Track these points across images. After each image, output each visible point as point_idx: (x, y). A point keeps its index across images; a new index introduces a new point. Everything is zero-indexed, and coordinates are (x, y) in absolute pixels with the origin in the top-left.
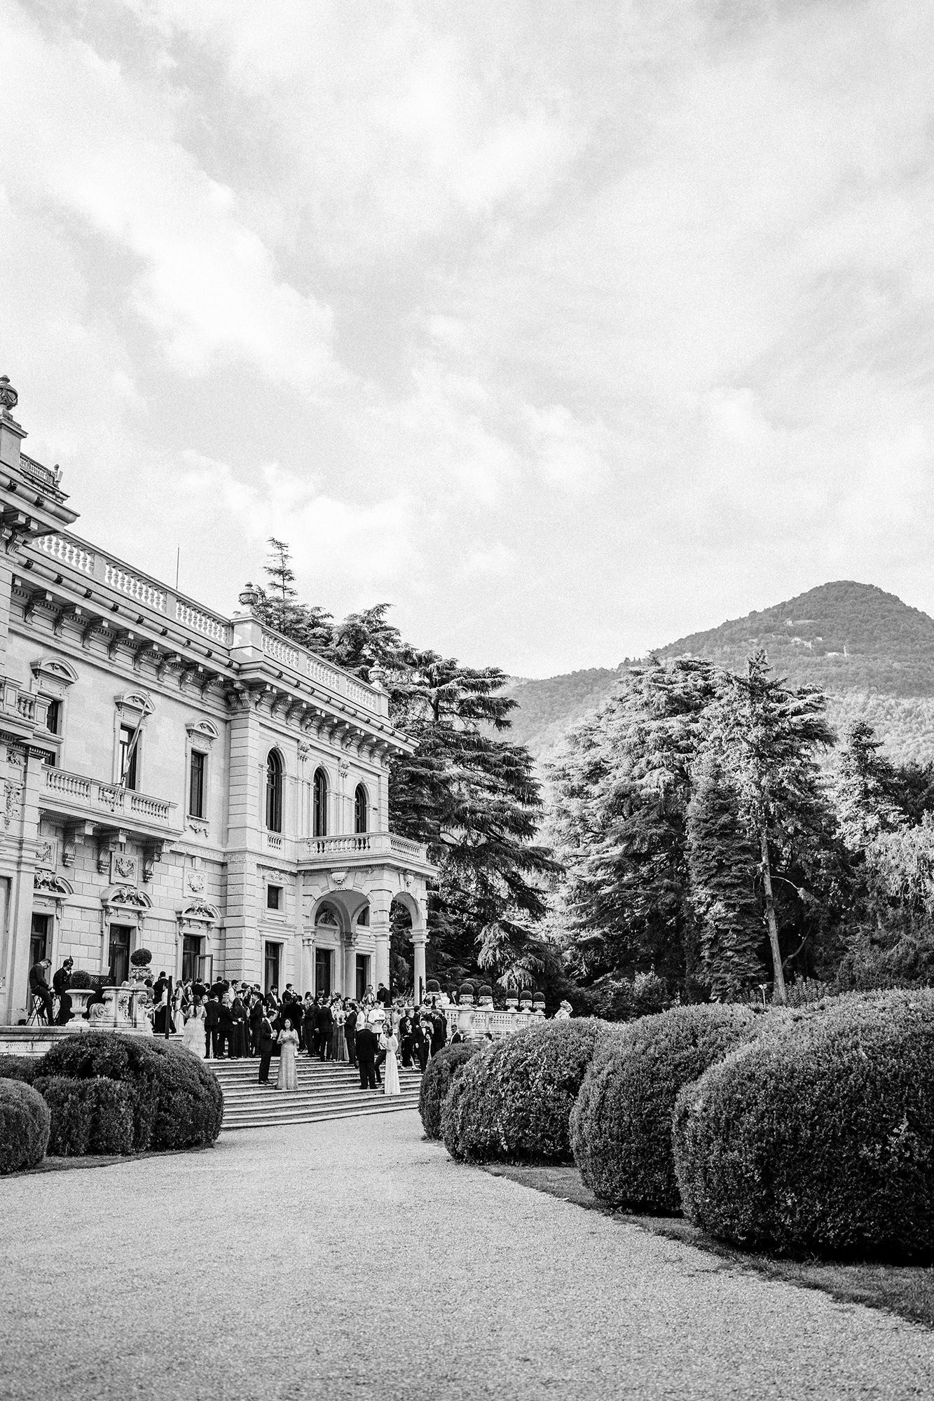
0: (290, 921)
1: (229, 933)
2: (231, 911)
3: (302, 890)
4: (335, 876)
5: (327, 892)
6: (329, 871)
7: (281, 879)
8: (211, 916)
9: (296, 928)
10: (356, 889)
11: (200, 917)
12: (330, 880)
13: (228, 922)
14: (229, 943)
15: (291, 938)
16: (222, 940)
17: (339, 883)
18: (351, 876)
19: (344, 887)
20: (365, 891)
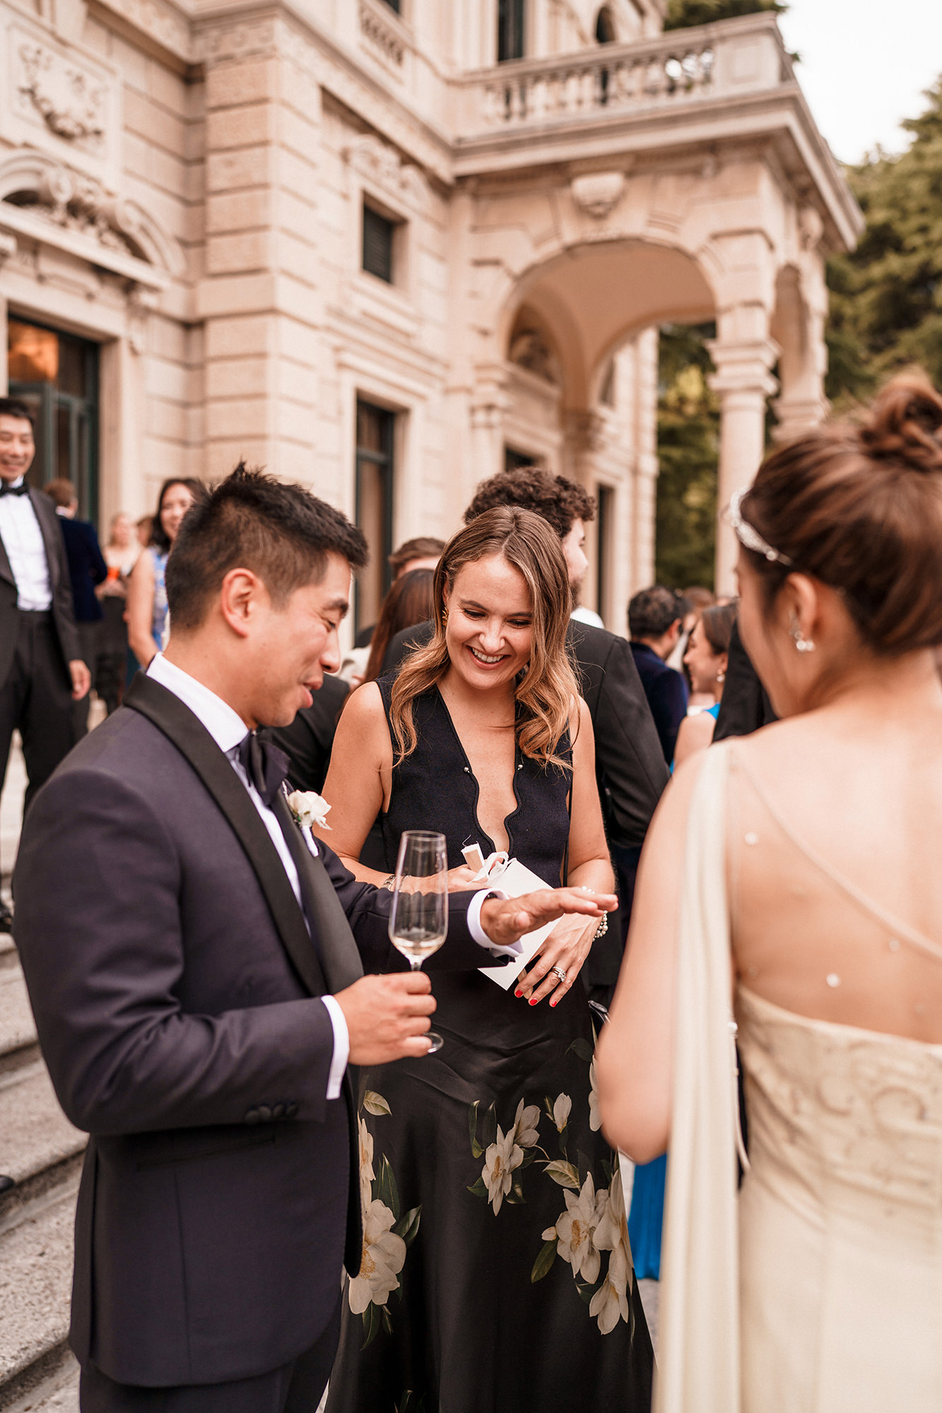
0: (431, 339)
1: (219, 338)
2: (224, 253)
3: (470, 246)
4: (585, 187)
5: (552, 247)
6: (561, 172)
7: (404, 185)
8: (136, 251)
9: (447, 366)
10: (657, 234)
11: (83, 242)
12: (564, 208)
13: (212, 298)
14: (220, 379)
15: (434, 395)
16: (194, 367)
17: (594, 211)
18: (640, 187)
19: (618, 225)
20: (691, 237)
